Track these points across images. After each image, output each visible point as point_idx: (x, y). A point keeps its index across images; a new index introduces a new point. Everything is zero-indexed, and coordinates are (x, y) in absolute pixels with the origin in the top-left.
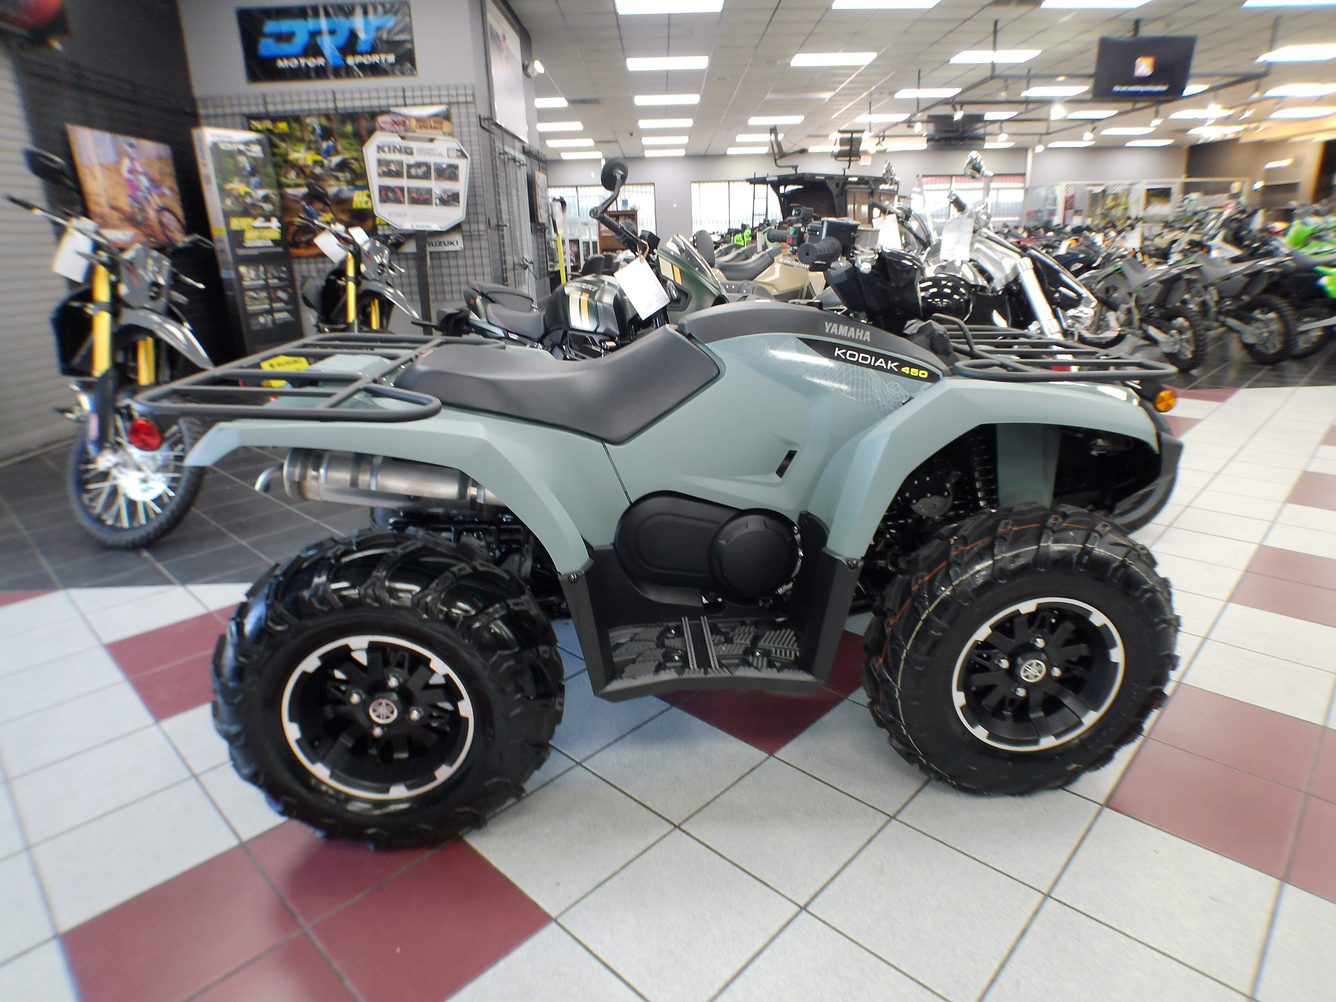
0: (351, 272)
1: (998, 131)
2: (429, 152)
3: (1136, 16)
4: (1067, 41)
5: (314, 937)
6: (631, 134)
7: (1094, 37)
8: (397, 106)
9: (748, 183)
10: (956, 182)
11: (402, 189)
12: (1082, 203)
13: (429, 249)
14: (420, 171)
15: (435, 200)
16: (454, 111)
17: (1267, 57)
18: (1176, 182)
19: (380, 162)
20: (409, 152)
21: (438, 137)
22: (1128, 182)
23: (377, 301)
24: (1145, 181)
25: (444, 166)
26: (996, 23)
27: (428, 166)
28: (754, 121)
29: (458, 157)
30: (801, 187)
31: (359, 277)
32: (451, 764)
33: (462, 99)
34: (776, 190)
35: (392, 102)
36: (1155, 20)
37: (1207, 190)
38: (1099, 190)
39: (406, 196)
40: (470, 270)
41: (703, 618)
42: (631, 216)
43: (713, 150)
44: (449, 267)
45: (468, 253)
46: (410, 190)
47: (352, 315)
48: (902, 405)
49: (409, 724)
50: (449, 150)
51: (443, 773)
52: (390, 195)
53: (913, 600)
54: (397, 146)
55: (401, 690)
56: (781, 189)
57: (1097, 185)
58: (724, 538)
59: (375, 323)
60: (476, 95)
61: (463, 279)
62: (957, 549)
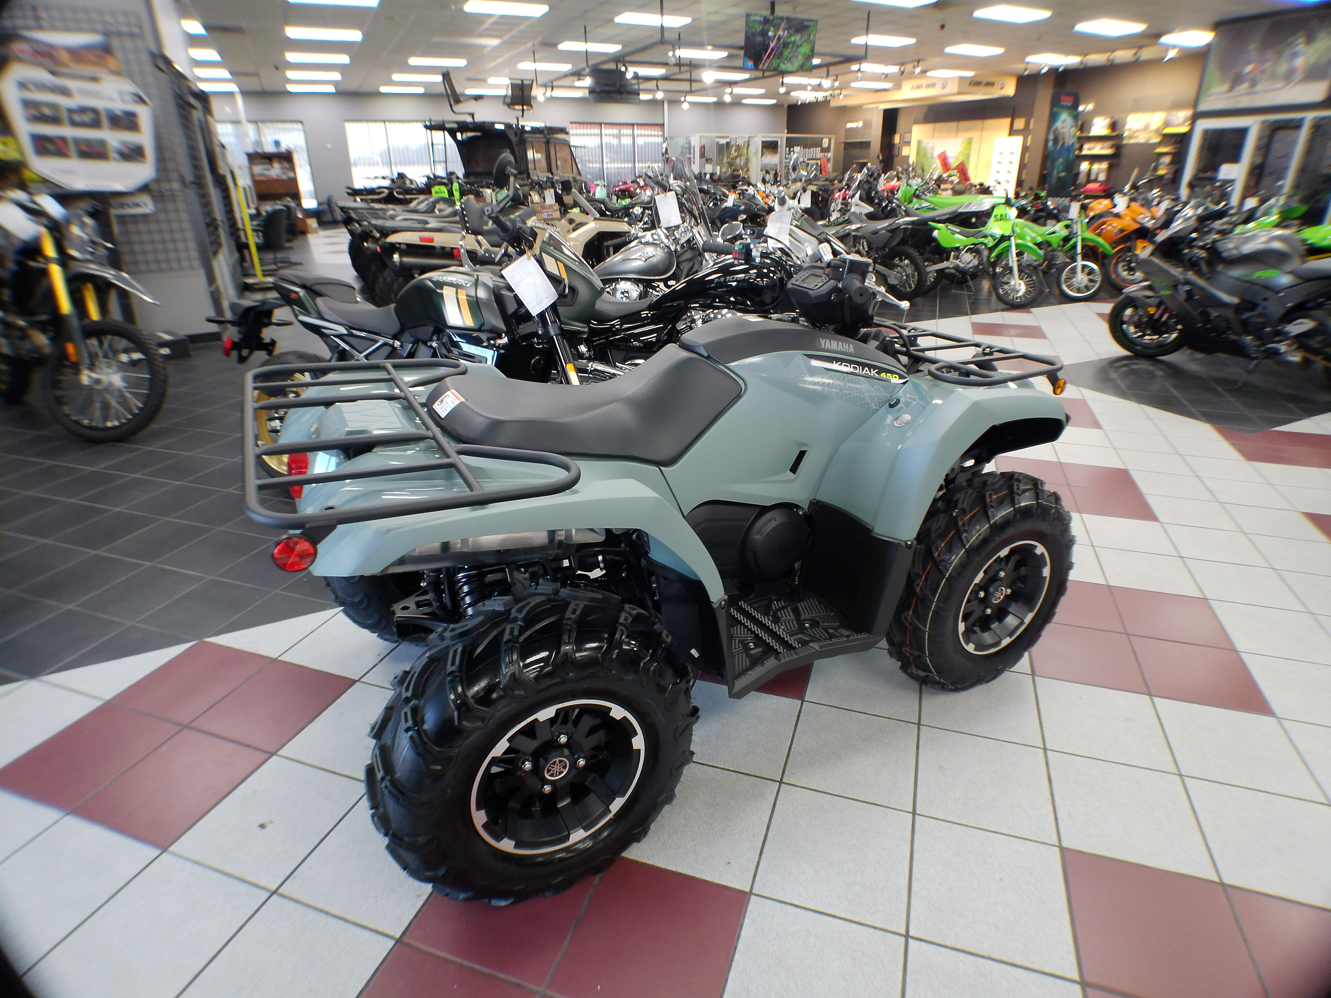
0: (50, 250)
1: (655, 88)
2: (95, 95)
4: (715, 13)
5: (549, 993)
6: (276, 67)
9: (425, 128)
10: (605, 128)
11: (63, 139)
12: (712, 153)
13: (114, 211)
14: (87, 118)
15: (113, 155)
16: (115, 43)
17: (859, 40)
18: (782, 137)
19: (25, 103)
20: (65, 92)
21: (103, 76)
22: (747, 136)
23: (90, 286)
24: (760, 136)
25: (119, 113)
27: (95, 111)
28: (414, 61)
29: (136, 102)
30: (479, 134)
32: (623, 796)
33: (124, 29)
34: (454, 137)
35: (19, 23)
37: (806, 144)
38: (723, 141)
39: (72, 148)
40: (167, 236)
41: (742, 603)
42: (286, 158)
43: (365, 88)
44: (139, 233)
45: (162, 217)
46: (77, 141)
47: (65, 305)
48: (891, 406)
49: (574, 772)
50: (121, 93)
51: (617, 804)
52: (50, 146)
53: (936, 564)
54: (48, 84)
55: (567, 745)
56: (459, 136)
57: (723, 137)
58: (757, 533)
59: (94, 313)
60: (140, 27)
61: (159, 247)
62: (962, 519)
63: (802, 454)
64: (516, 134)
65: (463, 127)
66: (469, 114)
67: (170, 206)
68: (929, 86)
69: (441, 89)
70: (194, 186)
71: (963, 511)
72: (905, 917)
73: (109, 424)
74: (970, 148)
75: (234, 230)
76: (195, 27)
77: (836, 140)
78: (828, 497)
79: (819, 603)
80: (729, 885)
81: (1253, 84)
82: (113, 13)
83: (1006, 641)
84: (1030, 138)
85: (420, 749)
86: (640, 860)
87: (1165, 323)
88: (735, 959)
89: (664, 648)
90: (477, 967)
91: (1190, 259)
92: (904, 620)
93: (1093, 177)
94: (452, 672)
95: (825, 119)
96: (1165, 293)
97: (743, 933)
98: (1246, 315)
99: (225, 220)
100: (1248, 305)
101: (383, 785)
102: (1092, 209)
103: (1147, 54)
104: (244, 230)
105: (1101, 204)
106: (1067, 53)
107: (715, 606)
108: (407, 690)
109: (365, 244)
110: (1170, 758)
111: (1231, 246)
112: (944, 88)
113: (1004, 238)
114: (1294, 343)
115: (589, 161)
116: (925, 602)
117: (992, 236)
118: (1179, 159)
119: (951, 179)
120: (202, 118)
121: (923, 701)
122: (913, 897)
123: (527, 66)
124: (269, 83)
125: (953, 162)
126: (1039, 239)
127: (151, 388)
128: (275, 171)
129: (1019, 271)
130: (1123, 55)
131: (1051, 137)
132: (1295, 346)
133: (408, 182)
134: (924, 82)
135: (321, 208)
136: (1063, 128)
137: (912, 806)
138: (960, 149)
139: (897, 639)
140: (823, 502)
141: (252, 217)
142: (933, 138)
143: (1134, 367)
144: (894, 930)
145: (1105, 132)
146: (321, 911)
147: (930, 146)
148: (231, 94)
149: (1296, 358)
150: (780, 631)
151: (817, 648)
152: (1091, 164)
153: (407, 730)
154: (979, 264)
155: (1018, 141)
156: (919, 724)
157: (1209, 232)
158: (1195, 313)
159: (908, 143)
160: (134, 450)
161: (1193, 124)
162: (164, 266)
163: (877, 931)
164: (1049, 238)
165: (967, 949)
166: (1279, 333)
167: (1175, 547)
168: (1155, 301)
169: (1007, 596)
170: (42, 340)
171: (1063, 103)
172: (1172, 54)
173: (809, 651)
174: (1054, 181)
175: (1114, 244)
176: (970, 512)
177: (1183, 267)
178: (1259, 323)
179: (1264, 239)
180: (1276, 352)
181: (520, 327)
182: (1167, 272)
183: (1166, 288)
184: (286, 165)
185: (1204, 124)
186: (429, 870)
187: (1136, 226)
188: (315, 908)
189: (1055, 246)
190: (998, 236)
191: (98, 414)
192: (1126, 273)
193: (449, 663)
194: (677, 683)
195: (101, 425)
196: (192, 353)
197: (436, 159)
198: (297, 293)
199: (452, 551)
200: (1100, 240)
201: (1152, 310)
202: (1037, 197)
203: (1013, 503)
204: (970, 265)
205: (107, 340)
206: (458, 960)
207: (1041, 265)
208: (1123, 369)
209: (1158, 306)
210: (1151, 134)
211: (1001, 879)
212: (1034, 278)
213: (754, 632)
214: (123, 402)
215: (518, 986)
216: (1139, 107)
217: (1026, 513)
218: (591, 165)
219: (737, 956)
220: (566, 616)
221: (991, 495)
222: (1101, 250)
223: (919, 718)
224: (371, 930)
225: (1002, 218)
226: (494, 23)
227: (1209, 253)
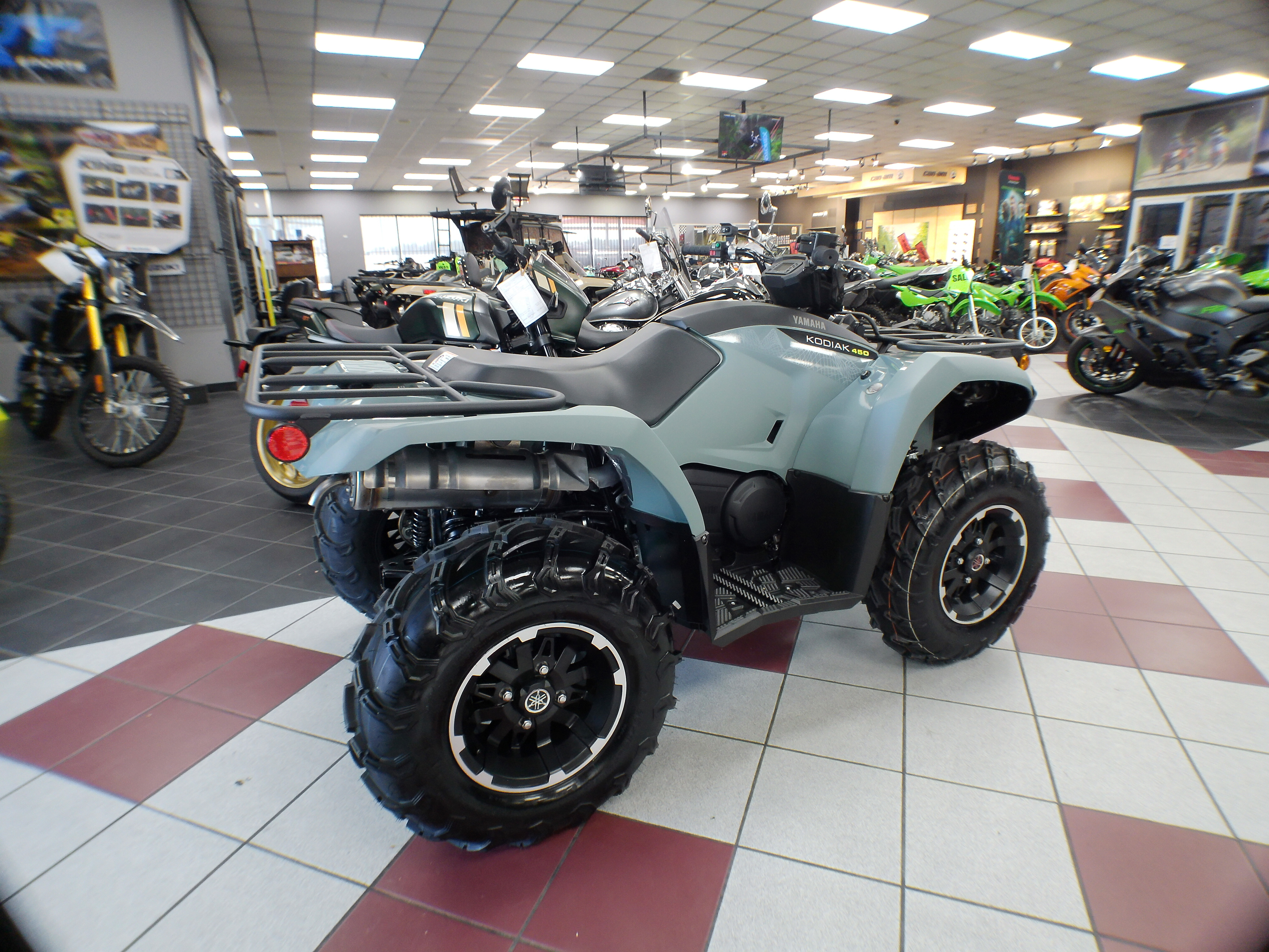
0: (90, 295)
1: (639, 181)
2: (143, 171)
3: (743, 98)
4: (693, 114)
5: (525, 940)
6: (302, 167)
7: (715, 111)
8: (93, 119)
9: (431, 217)
10: (594, 222)
11: (112, 209)
13: (149, 273)
14: (135, 191)
15: (154, 222)
16: (165, 130)
17: (822, 137)
19: (85, 179)
20: (119, 170)
21: (152, 156)
23: (122, 327)
25: (162, 187)
26: (644, 93)
27: (141, 185)
28: (424, 161)
29: (178, 178)
30: (476, 221)
31: (101, 300)
32: (605, 736)
33: (173, 119)
34: (458, 224)
35: (85, 114)
36: (756, 102)
38: (701, 231)
39: (119, 216)
40: (194, 295)
41: (723, 570)
42: (307, 245)
43: (380, 186)
44: (169, 292)
45: (191, 277)
46: (123, 210)
47: (98, 341)
48: (863, 378)
49: (554, 709)
50: (166, 170)
51: (598, 745)
52: (99, 214)
53: (914, 523)
54: (104, 162)
55: (548, 676)
56: (462, 223)
57: (701, 227)
58: (737, 499)
59: (123, 350)
60: (187, 116)
61: (186, 304)
62: (937, 480)
63: (778, 424)
64: (513, 220)
65: (466, 215)
66: (472, 203)
67: (199, 268)
68: (887, 177)
69: (449, 187)
70: (222, 252)
71: (938, 472)
72: (900, 868)
73: (127, 451)
74: (927, 231)
75: (255, 300)
76: (235, 131)
77: (804, 227)
78: (805, 465)
79: (800, 571)
80: (714, 838)
81: (1183, 166)
82: (166, 106)
83: (988, 612)
84: (982, 220)
85: (401, 659)
86: (622, 815)
87: (1121, 361)
88: (721, 908)
89: (645, 580)
90: (449, 914)
91: (1140, 300)
92: (885, 582)
93: (1042, 253)
94: (436, 583)
95: (794, 209)
96: (1118, 331)
97: (729, 883)
98: (1198, 349)
99: (248, 287)
100: (1199, 339)
101: (362, 698)
102: (1044, 272)
103: (1084, 144)
104: (265, 302)
105: (1051, 267)
106: (1011, 145)
107: (697, 539)
108: (390, 603)
109: (374, 304)
110: (1165, 723)
111: (1177, 285)
112: (900, 178)
113: (963, 296)
114: (1247, 372)
115: (579, 250)
116: (904, 562)
117: (951, 295)
118: (1122, 234)
119: (911, 258)
120: (234, 201)
121: (907, 675)
122: (907, 849)
123: (524, 165)
124: (295, 180)
125: (912, 243)
126: (996, 299)
127: (168, 418)
128: (296, 256)
129: (979, 325)
130: (1062, 146)
131: (1002, 211)
132: (1248, 375)
133: (415, 266)
134: (882, 174)
135: (335, 290)
136: (1012, 203)
137: (901, 766)
138: (918, 233)
139: (878, 604)
140: (800, 471)
141: (273, 294)
142: (893, 223)
143: (1095, 402)
144: (889, 880)
145: (1051, 213)
146: (292, 860)
147: (890, 230)
148: (261, 191)
149: (1251, 386)
150: (763, 591)
151: (799, 603)
152: (1040, 242)
153: (388, 640)
154: (941, 320)
155: (971, 224)
156: (905, 694)
157: (1155, 275)
158: (1150, 349)
159: (870, 229)
160: (148, 473)
161: (1131, 205)
162: (189, 321)
163: (871, 882)
164: (1006, 297)
165: (968, 899)
166: (1232, 364)
167: (1149, 544)
168: (1110, 340)
169: (986, 566)
170: (73, 375)
171: (1010, 182)
172: (1106, 143)
173: (791, 606)
174: (1007, 251)
175: (1068, 301)
176: (945, 472)
177: (1135, 306)
178: (1211, 355)
179: (1208, 277)
180: (1231, 383)
181: (513, 340)
182: (1119, 312)
183: (1119, 327)
184: (306, 252)
185: (1141, 202)
186: (403, 798)
187: (1087, 285)
188: (285, 858)
189: (1011, 304)
190: (957, 295)
191: (117, 442)
192: (1080, 328)
193: (433, 575)
194: (659, 616)
195: (119, 452)
196: (209, 399)
197: (441, 243)
198: (309, 316)
199: (440, 488)
200: (1054, 298)
201: (1107, 349)
202: (992, 268)
203: (986, 466)
204: (933, 322)
205: (132, 374)
206: (430, 908)
207: (999, 322)
208: (1085, 404)
209: (1113, 345)
210: (1095, 214)
211: (999, 833)
212: (993, 331)
213: (735, 593)
214: (142, 430)
215: (493, 933)
216: (1080, 190)
217: (1000, 477)
218: (581, 253)
219: (723, 905)
220: (550, 536)
221: (964, 457)
222: (1055, 307)
223: (905, 689)
224: (341, 878)
225: (961, 278)
226: (496, 125)
227: (1157, 293)
